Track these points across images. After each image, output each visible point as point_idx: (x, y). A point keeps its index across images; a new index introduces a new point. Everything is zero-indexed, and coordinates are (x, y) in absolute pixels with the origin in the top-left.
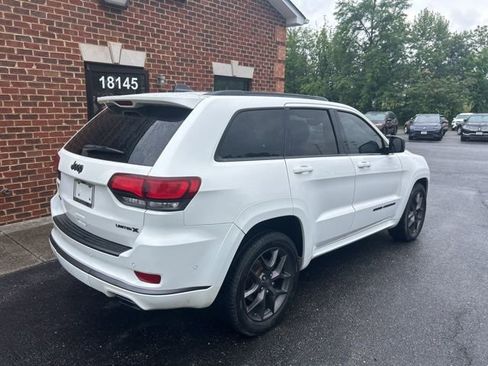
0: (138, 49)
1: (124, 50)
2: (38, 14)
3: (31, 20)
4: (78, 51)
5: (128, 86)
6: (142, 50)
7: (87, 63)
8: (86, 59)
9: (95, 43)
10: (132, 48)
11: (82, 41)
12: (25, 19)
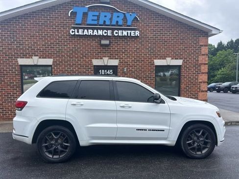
0: (116, 59)
1: (110, 60)
2: (79, 52)
3: (77, 54)
4: (92, 62)
5: (109, 73)
6: (117, 59)
7: (94, 66)
8: (94, 64)
9: (98, 59)
10: (113, 59)
11: (93, 58)
12: (75, 54)
